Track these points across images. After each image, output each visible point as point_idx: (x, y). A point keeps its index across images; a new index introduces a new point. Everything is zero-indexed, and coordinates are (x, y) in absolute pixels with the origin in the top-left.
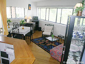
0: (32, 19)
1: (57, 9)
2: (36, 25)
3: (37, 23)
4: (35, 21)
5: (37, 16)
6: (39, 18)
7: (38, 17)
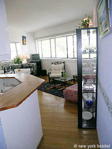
0: (29, 58)
1: (72, 36)
2: (37, 68)
3: (39, 64)
4: (34, 61)
5: (38, 53)
6: (41, 56)
7: (38, 55)
